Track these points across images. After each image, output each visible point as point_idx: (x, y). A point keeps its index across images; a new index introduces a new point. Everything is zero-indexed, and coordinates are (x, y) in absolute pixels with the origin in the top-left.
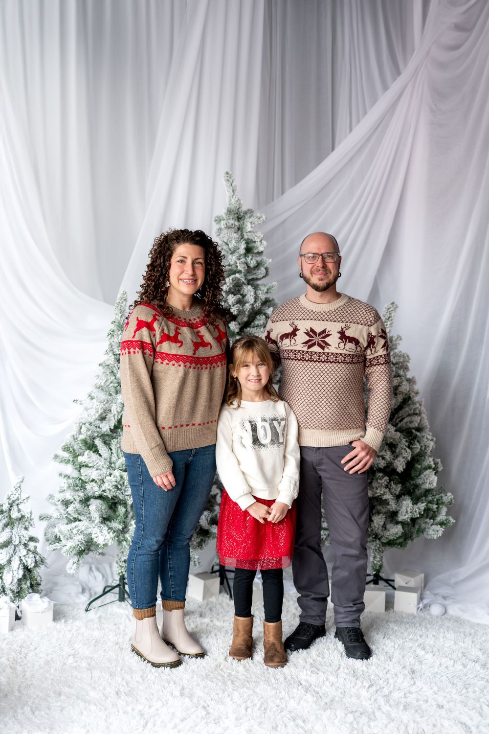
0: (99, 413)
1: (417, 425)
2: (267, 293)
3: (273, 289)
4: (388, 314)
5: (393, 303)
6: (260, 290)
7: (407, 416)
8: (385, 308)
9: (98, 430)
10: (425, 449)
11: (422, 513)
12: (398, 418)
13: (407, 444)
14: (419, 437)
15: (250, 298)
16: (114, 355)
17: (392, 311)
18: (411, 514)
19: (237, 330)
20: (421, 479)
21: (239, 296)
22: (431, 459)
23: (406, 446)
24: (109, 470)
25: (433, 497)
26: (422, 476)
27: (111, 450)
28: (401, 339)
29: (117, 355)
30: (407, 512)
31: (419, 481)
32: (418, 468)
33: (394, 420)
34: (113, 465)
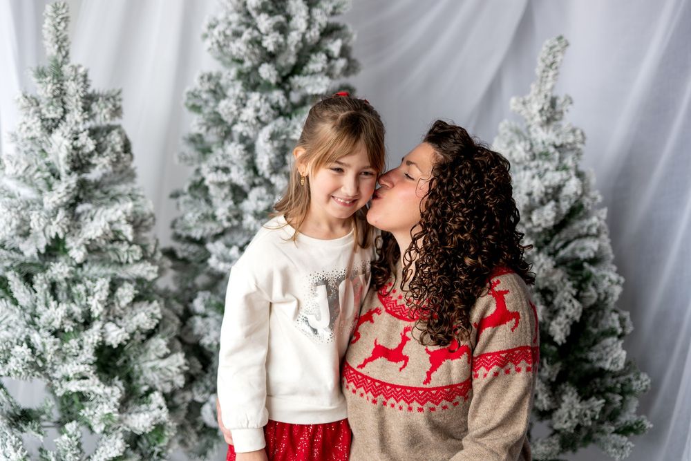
0: (13, 225)
1: (592, 255)
2: (333, 14)
3: (345, 6)
4: (551, 57)
5: (560, 38)
6: (321, 7)
7: (575, 238)
8: (547, 46)
9: (14, 255)
10: (606, 298)
11: (597, 417)
12: (559, 240)
13: (574, 292)
14: (595, 277)
15: (299, 22)
16: (43, 120)
17: (558, 51)
18: (577, 420)
19: (273, 81)
20: (596, 351)
21: (281, 18)
22: (615, 317)
23: (572, 295)
24: (27, 330)
25: (614, 381)
26: (598, 347)
27: (36, 292)
28: (571, 103)
29: (48, 120)
30: (570, 416)
31: (593, 356)
32: (591, 333)
33: (552, 244)
34: (36, 319)
